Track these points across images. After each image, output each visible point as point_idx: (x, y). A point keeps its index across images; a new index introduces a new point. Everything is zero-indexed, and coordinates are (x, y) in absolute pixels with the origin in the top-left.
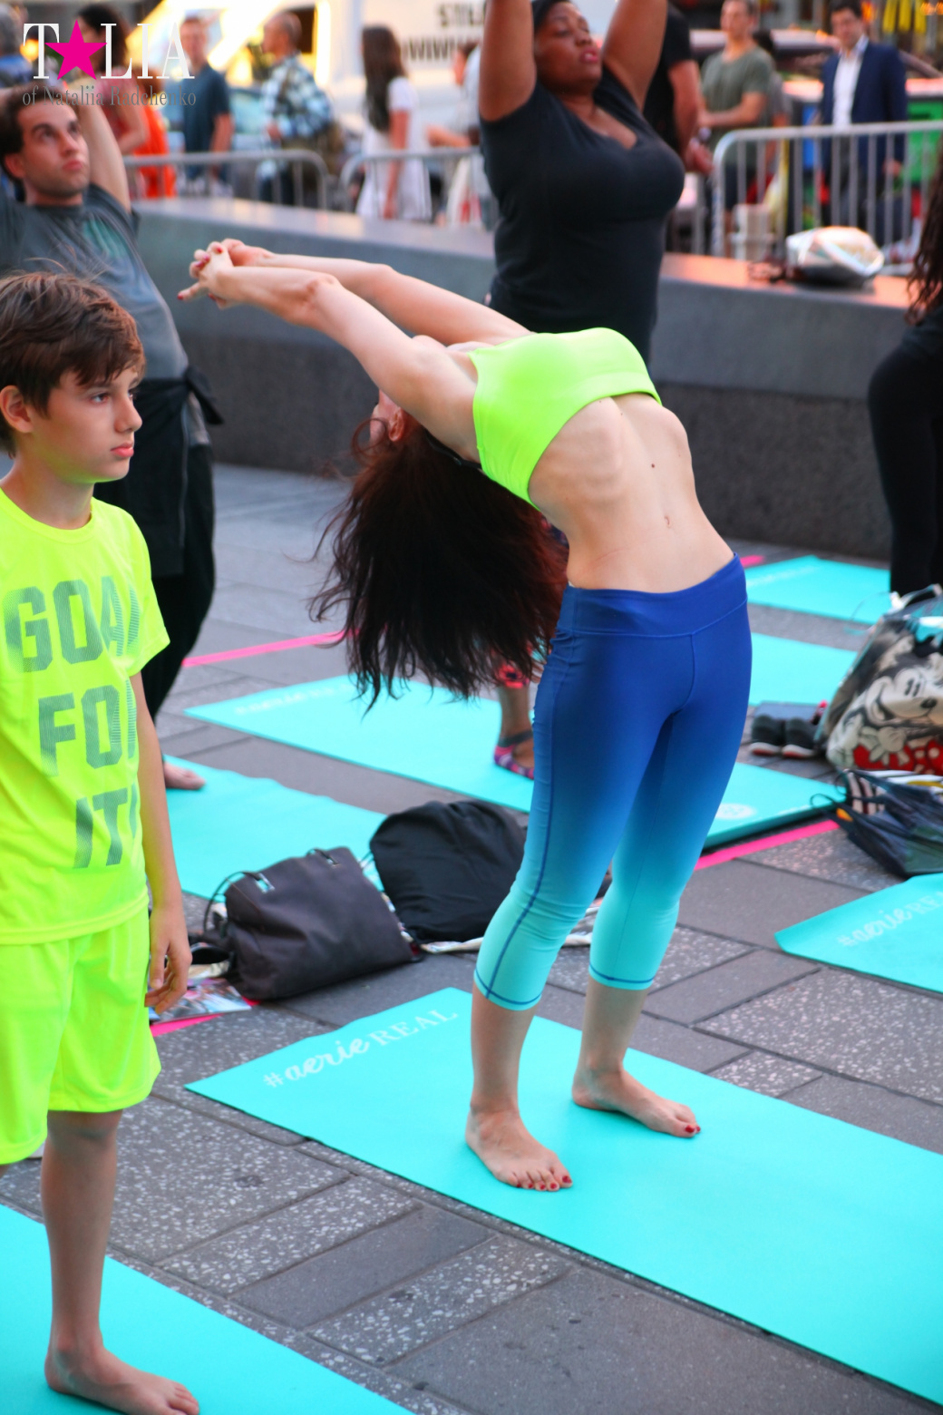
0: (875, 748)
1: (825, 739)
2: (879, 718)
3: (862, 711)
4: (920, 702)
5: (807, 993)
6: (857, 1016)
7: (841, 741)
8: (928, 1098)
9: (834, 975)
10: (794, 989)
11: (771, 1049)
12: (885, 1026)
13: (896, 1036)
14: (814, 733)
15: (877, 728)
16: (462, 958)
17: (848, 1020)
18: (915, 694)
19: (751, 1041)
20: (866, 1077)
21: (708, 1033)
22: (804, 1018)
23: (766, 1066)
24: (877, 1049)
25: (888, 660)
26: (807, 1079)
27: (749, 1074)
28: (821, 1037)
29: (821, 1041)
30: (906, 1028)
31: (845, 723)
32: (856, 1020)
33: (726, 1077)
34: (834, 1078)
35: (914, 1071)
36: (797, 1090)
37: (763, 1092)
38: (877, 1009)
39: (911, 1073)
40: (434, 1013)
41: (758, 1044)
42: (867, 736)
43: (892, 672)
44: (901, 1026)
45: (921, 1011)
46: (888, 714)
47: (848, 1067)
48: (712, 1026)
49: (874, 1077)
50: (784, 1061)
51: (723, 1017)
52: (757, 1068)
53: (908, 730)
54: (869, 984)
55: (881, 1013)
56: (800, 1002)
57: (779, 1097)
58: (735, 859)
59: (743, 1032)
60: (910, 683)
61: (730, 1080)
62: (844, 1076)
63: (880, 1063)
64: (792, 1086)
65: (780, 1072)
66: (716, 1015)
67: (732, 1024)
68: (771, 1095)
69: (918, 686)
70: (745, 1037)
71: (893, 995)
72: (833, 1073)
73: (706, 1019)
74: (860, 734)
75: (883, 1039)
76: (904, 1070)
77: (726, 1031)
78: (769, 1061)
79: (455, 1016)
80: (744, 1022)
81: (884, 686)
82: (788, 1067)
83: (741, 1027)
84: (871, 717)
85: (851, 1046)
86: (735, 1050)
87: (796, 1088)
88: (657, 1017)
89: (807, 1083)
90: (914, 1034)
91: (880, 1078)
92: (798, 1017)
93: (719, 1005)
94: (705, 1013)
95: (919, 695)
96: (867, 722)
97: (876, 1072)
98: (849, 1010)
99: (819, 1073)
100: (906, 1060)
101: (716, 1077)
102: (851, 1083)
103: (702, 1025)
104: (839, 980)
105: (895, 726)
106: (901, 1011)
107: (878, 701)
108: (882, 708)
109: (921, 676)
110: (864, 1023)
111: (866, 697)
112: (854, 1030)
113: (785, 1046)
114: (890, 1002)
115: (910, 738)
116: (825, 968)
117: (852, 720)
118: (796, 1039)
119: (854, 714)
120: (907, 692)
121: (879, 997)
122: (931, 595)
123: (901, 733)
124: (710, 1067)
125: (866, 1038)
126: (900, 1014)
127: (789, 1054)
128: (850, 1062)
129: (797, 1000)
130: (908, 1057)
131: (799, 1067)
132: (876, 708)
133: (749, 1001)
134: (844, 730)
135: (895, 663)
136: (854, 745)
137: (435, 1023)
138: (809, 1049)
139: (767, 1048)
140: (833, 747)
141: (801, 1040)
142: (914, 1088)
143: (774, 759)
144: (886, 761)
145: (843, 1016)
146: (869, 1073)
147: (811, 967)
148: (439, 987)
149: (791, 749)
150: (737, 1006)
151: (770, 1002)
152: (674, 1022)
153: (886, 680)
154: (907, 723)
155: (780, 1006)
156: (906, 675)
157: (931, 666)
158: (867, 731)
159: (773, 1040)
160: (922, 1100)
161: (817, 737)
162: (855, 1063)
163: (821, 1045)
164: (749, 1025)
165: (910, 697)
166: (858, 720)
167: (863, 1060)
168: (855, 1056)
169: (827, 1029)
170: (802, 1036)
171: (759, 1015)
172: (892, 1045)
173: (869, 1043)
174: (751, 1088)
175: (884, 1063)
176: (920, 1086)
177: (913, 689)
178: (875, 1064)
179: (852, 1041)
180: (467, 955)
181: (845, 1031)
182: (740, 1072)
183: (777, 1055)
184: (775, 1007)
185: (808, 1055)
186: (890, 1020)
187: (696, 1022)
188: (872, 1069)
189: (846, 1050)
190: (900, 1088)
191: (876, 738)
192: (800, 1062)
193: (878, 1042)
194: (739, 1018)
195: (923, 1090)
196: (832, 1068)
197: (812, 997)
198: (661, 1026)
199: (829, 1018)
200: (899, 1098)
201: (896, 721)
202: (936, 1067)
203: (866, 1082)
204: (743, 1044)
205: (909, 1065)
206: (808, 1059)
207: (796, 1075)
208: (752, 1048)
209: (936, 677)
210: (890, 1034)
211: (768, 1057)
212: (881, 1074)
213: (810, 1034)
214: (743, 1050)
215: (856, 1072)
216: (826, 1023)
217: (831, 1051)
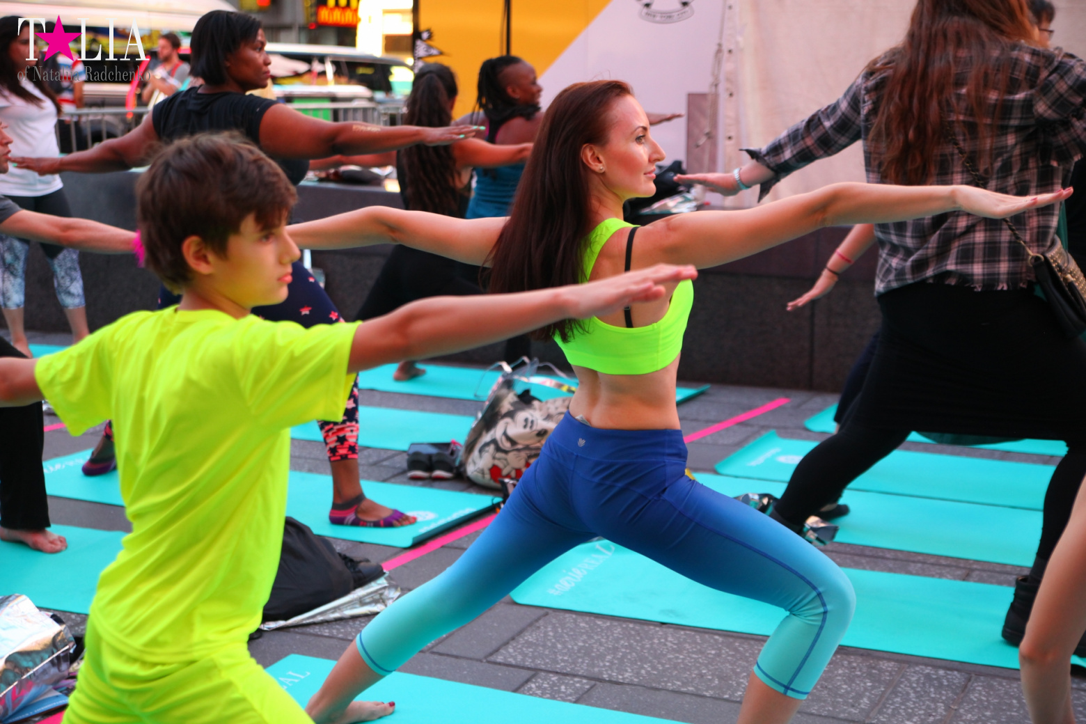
0: (505, 466)
1: (463, 464)
2: (507, 445)
3: (494, 441)
4: (536, 432)
5: (550, 629)
6: (593, 641)
7: (477, 465)
8: (677, 690)
9: (561, 615)
10: (539, 628)
11: (550, 669)
12: (616, 645)
13: (628, 651)
14: (454, 461)
15: (506, 452)
16: (289, 632)
17: (589, 644)
18: (531, 427)
19: (533, 665)
20: (626, 681)
21: (500, 664)
22: (559, 646)
23: (553, 681)
24: (621, 660)
25: (506, 406)
26: (587, 687)
27: (545, 689)
28: (579, 657)
29: (580, 660)
30: (630, 646)
31: (481, 451)
32: (594, 643)
33: (531, 692)
34: (605, 684)
35: (655, 672)
36: (585, 696)
37: (564, 700)
38: (604, 634)
39: (654, 674)
40: (290, 673)
41: (539, 667)
42: (499, 459)
43: (511, 414)
44: (626, 644)
45: (633, 632)
46: (513, 442)
47: (610, 676)
48: (500, 659)
49: (632, 680)
50: (564, 677)
51: (502, 651)
52: (548, 683)
53: (528, 452)
54: (587, 619)
55: (608, 637)
56: (549, 635)
57: (577, 701)
58: (442, 547)
59: (523, 660)
60: (526, 420)
61: (534, 694)
62: (610, 682)
63: (629, 670)
64: (581, 693)
65: (566, 685)
66: (497, 651)
67: (510, 654)
68: (570, 701)
69: (532, 422)
70: (527, 663)
71: (608, 624)
72: (602, 680)
73: (491, 654)
74: (494, 458)
75: (621, 654)
76: (648, 672)
77: (511, 660)
78: (555, 678)
79: (308, 674)
80: (520, 653)
81: (507, 423)
82: (569, 680)
83: (519, 658)
84: (501, 445)
85: (603, 661)
86: (526, 674)
87: (583, 694)
88: (457, 657)
89: (589, 690)
90: (638, 648)
91: (636, 680)
92: (554, 646)
93: (495, 645)
94: (489, 650)
95: (534, 428)
96: (498, 449)
97: (631, 676)
98: (585, 637)
99: (593, 682)
100: (645, 666)
101: (524, 693)
102: (619, 686)
103: (492, 658)
104: (565, 618)
105: (518, 450)
106: (620, 634)
107: (505, 434)
108: (509, 439)
109: (532, 416)
110: (601, 644)
111: (495, 432)
112: (598, 650)
113: (558, 666)
114: (608, 628)
115: (530, 457)
116: (550, 611)
117: (487, 449)
118: (563, 661)
119: (487, 444)
120: (525, 427)
121: (599, 626)
122: (523, 363)
123: (524, 454)
124: (516, 687)
125: (609, 654)
126: (621, 636)
127: (565, 671)
128: (610, 672)
129: (546, 633)
130: (646, 664)
131: (576, 679)
132: (504, 438)
133: (513, 639)
134: (481, 456)
135: (512, 408)
136: (490, 465)
137: (296, 681)
138: (576, 666)
139: (547, 669)
140: (471, 470)
141: (567, 661)
142: (663, 684)
143: (427, 482)
144: (513, 474)
145: (584, 641)
146: (627, 678)
147: (542, 612)
148: (286, 655)
149: (438, 473)
150: (506, 643)
151: (529, 637)
152: (471, 659)
153: (508, 420)
154: (527, 448)
155: (537, 640)
156: (522, 415)
157: (535, 409)
158: (499, 455)
159: (548, 663)
160: (673, 691)
161: (457, 463)
162: (613, 671)
163: (583, 662)
164: (525, 655)
165: (528, 430)
166: (492, 448)
167: (617, 669)
168: (610, 667)
169: (579, 651)
170: (566, 658)
171: (527, 648)
172: (629, 657)
173: (614, 658)
174: (553, 698)
175: (632, 670)
176: (666, 682)
177: (529, 424)
178: (626, 671)
179: (601, 657)
180: (292, 630)
181: (593, 652)
182: (539, 688)
183: (557, 673)
184: (535, 641)
185: (578, 671)
186: (617, 640)
187: (486, 657)
188: (627, 675)
189: (601, 664)
190: (654, 685)
191: (506, 460)
192: (575, 676)
193: (619, 657)
194: (515, 651)
195: (669, 684)
196: (600, 677)
197: (555, 629)
198: (464, 663)
199: (576, 644)
200: (658, 692)
201: (520, 447)
202: (668, 668)
203: (628, 684)
204: (529, 669)
205: (649, 669)
206: (580, 673)
207: (578, 685)
208: (536, 671)
209: (542, 416)
210: (624, 650)
211: (551, 675)
212: (636, 677)
213: (570, 656)
214: (531, 673)
215: (618, 678)
216: (576, 648)
217: (593, 666)
